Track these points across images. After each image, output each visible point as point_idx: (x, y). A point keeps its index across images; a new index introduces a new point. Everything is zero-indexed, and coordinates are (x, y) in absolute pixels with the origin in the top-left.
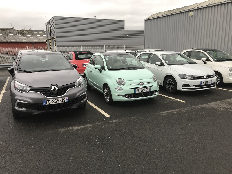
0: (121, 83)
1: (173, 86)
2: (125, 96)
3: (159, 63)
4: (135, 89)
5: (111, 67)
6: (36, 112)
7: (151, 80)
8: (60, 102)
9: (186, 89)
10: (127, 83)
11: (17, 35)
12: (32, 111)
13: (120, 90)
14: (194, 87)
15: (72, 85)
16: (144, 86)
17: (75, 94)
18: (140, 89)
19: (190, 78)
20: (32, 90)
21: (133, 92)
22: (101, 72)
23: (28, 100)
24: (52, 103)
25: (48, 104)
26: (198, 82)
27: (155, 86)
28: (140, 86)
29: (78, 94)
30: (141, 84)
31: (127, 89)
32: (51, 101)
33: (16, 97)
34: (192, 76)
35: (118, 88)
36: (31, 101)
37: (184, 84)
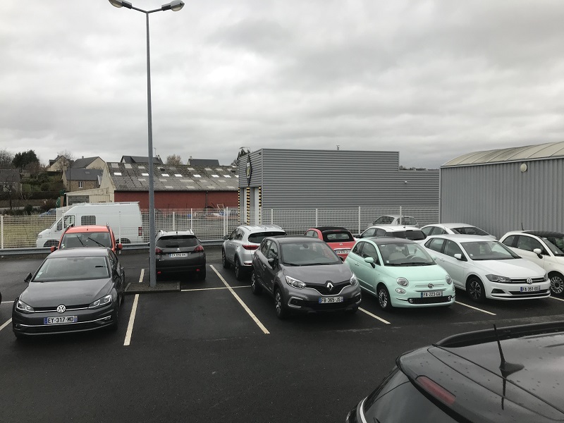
0: (403, 283)
1: (480, 291)
2: (408, 300)
3: (459, 256)
4: (422, 292)
5: (388, 262)
6: (310, 311)
7: (444, 281)
8: (335, 301)
9: (497, 296)
10: (411, 283)
11: (176, 175)
12: (308, 309)
13: (401, 292)
14: (511, 295)
15: (347, 283)
16: (434, 288)
17: (351, 293)
18: (428, 293)
19: (504, 281)
20: (307, 286)
21: (419, 296)
22: (374, 267)
23: (304, 297)
24: (327, 302)
25: (323, 302)
26: (517, 287)
27: (449, 290)
28: (429, 289)
29: (353, 294)
30: (430, 286)
31: (412, 291)
32: (326, 300)
33: (290, 293)
34: (507, 279)
35: (399, 290)
36: (306, 298)
37: (494, 289)
